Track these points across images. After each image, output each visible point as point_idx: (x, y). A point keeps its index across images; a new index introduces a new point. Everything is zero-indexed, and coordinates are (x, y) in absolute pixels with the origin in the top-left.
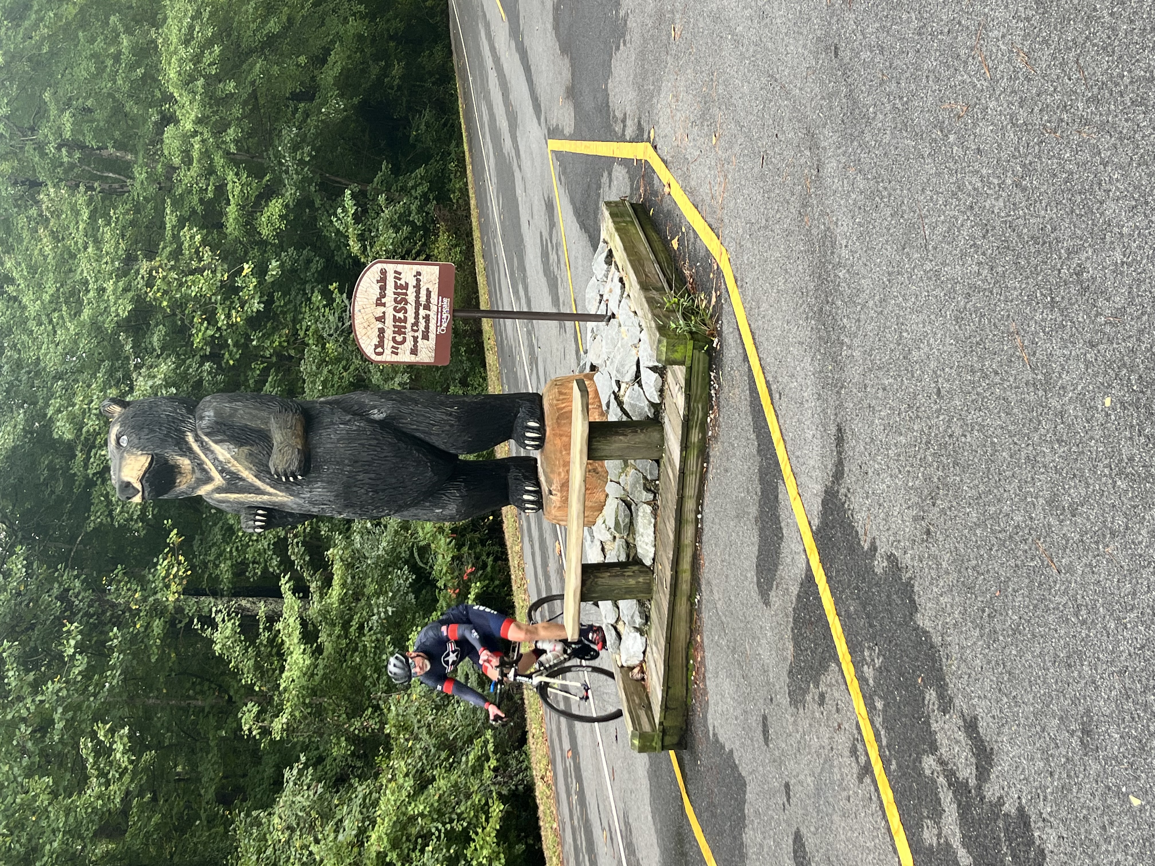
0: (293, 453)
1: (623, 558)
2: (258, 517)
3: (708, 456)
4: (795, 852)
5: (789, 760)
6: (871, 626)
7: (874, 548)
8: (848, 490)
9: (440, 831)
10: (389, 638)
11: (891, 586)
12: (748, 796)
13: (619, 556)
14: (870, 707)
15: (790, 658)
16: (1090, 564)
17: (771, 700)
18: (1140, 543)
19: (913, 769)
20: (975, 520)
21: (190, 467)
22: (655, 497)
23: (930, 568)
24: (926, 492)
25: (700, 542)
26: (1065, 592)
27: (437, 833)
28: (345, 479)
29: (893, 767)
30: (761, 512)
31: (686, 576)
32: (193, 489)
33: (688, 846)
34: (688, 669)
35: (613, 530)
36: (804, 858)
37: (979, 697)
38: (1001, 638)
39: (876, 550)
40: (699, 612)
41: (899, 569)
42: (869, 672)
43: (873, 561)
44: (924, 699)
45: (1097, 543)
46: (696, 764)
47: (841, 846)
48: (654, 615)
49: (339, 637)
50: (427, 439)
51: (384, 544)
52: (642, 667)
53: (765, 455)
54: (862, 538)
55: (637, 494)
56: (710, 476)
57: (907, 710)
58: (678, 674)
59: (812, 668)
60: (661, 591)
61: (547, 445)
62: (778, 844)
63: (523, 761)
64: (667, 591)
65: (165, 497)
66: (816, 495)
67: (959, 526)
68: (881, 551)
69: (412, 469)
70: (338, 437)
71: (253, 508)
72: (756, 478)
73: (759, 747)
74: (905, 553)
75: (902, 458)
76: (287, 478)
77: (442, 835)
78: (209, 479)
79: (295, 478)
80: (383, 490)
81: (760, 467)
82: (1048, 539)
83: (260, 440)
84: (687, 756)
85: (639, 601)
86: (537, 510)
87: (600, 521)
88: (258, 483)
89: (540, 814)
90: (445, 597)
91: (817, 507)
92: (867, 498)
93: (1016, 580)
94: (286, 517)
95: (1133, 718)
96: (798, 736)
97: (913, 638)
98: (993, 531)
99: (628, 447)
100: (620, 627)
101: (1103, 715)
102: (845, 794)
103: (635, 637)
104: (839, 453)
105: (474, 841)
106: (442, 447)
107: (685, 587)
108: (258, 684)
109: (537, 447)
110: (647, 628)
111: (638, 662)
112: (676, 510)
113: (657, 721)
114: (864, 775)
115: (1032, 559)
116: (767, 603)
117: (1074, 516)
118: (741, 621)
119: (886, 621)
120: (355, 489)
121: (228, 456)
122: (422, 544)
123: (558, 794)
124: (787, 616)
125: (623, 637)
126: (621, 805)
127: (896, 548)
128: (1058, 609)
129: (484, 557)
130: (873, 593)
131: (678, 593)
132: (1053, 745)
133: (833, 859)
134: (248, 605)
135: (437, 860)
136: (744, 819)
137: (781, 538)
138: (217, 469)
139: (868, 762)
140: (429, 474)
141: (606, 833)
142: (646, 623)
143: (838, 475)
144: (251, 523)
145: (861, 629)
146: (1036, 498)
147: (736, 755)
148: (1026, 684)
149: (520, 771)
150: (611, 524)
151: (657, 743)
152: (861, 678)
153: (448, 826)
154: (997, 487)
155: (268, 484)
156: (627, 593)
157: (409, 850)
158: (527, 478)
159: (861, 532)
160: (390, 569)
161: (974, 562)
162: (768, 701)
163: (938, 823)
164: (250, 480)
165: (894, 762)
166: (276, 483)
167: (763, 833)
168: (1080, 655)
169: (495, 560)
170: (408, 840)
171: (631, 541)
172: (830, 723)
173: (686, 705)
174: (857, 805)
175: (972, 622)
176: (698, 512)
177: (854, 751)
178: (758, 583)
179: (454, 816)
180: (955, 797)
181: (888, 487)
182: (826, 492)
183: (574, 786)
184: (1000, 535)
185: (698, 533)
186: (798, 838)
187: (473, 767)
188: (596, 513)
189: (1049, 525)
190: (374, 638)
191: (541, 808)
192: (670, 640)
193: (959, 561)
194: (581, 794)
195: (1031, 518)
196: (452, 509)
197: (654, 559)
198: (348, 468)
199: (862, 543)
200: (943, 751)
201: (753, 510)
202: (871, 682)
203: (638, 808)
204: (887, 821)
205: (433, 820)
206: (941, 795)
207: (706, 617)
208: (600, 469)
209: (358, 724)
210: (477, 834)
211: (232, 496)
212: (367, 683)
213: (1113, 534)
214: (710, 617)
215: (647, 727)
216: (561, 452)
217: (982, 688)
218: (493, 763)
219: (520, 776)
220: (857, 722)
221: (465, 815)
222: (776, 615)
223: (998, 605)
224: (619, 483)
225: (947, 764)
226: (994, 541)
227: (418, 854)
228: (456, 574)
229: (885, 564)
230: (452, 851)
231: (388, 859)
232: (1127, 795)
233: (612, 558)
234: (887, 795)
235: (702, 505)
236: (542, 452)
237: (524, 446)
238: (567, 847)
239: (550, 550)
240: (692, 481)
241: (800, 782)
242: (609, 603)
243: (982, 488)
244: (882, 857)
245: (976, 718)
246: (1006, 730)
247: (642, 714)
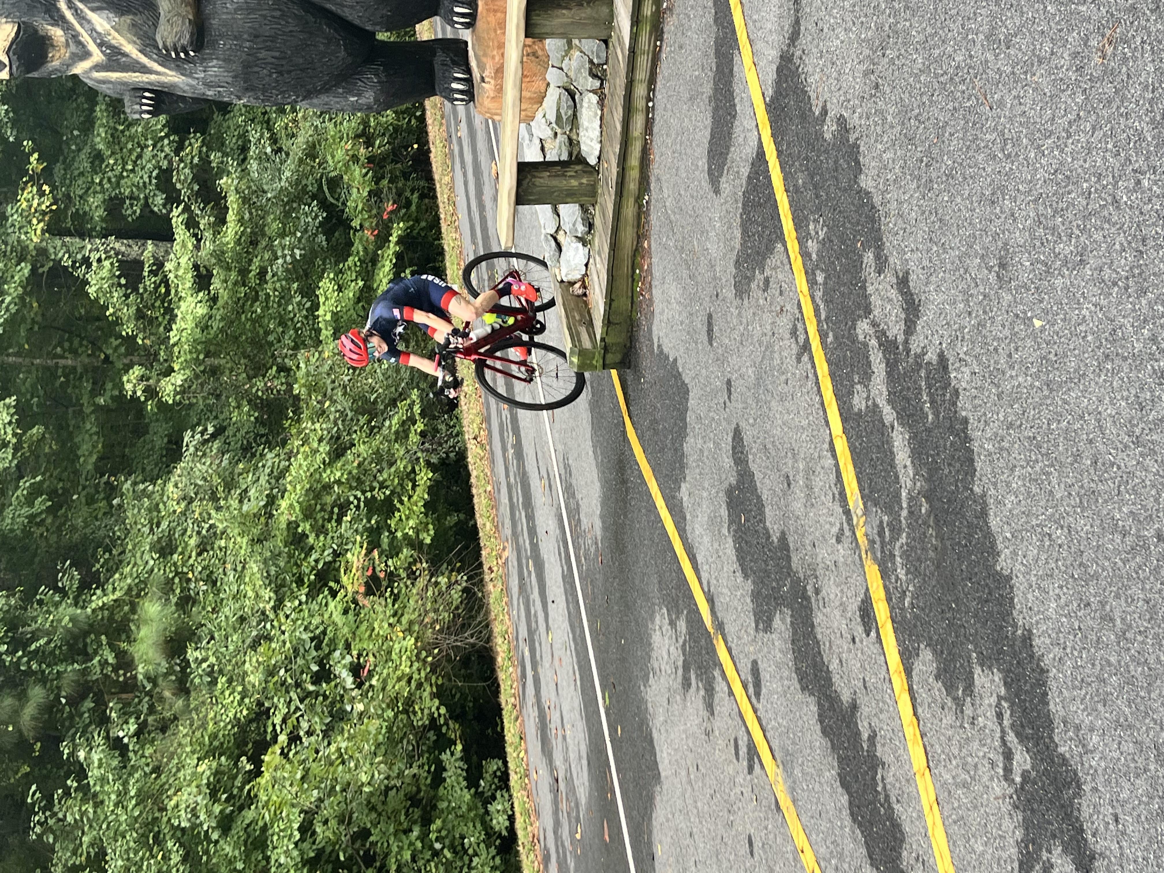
0: (183, 23)
1: (565, 157)
2: (144, 101)
3: (662, 32)
4: (734, 448)
5: (732, 355)
6: (817, 196)
7: (825, 112)
8: (803, 51)
9: (359, 500)
10: (295, 285)
11: (838, 151)
12: (691, 403)
13: (560, 156)
14: (812, 283)
15: (738, 246)
16: (1019, 96)
17: (717, 296)
18: (1062, 67)
19: (848, 338)
20: (920, 66)
21: (63, 39)
22: (602, 84)
23: (876, 124)
24: (877, 42)
25: (651, 134)
26: (995, 129)
27: (356, 502)
28: (244, 56)
29: (830, 339)
30: (716, 90)
31: (634, 174)
32: (68, 66)
33: (629, 471)
34: (633, 280)
35: (554, 125)
36: (742, 453)
37: (912, 251)
38: (935, 186)
39: (826, 113)
40: (647, 214)
41: (847, 131)
42: (812, 246)
43: (823, 127)
44: (862, 262)
45: (1026, 73)
46: (640, 383)
47: (777, 432)
48: (598, 222)
49: (235, 284)
50: (339, 11)
51: (288, 174)
52: (584, 282)
53: (722, 24)
54: (814, 102)
55: (581, 81)
56: (664, 56)
57: (846, 278)
58: (623, 285)
59: (758, 253)
60: (606, 193)
61: (480, 23)
62: (717, 445)
63: (454, 426)
64: (613, 191)
65: (35, 75)
66: (771, 62)
67: (906, 75)
68: (831, 114)
69: (322, 48)
70: (235, 6)
71: (138, 90)
72: (712, 52)
73: (703, 349)
74: (854, 112)
75: (857, 8)
76: (178, 54)
77: (362, 504)
78: (86, 55)
79: (187, 54)
80: (289, 72)
81: (716, 38)
82: (984, 76)
83: (145, 8)
84: (630, 377)
85: (582, 206)
86: (468, 102)
87: (539, 115)
88: (144, 60)
89: (473, 480)
90: (361, 239)
91: (771, 75)
92: (821, 57)
93: (952, 123)
94: (176, 102)
95: (1042, 244)
96: (742, 328)
97: (856, 202)
98: (936, 76)
99: (572, 23)
100: (561, 237)
101: (1018, 246)
102: (784, 377)
103: (577, 248)
104: (797, 11)
105: (399, 511)
106: (357, 22)
107: (632, 186)
108: (141, 335)
109: (467, 26)
110: (590, 237)
111: (580, 277)
112: (625, 96)
113: (598, 337)
114: (803, 354)
115: (969, 99)
116: (717, 191)
117: (1008, 48)
118: (690, 216)
119: (832, 188)
120: (256, 69)
121: (108, 27)
122: (333, 174)
123: (492, 452)
124: (736, 201)
125: (564, 249)
126: (560, 447)
127: (846, 107)
128: (987, 146)
129: (408, 194)
130: (821, 161)
131: (625, 194)
132: (973, 285)
133: (769, 446)
134: (123, 249)
135: (356, 531)
136: (686, 428)
137: (734, 117)
138: (95, 41)
139: (807, 340)
140: (342, 54)
141: (545, 481)
142: (589, 232)
143: (794, 36)
144: (137, 107)
145: (808, 202)
146: (977, 34)
147: (680, 363)
148: (954, 229)
149: (450, 436)
150: (552, 117)
151: (598, 361)
152: (805, 254)
153: (369, 495)
154: (942, 28)
155: (155, 61)
156: (568, 197)
157: (324, 520)
158: (455, 63)
159: (813, 95)
160: (295, 205)
161: (917, 111)
162: (714, 298)
163: (866, 386)
164: (134, 56)
165: (831, 334)
166: (165, 60)
167: (703, 437)
168: (1002, 189)
169: (422, 197)
170: (322, 510)
171: (575, 137)
172: (773, 308)
173: (631, 319)
174: (794, 387)
175: (911, 175)
176: (649, 99)
177: (794, 333)
178: (710, 168)
179: (376, 484)
180: (884, 356)
181: (842, 42)
182: (781, 56)
183: (511, 440)
184: (942, 79)
185: (649, 124)
186: (737, 434)
187: (397, 432)
188: (535, 106)
189: (987, 61)
190: (278, 285)
191: (474, 474)
192: (614, 247)
193: (904, 111)
194: (518, 447)
195: (971, 56)
196: (369, 97)
197: (599, 158)
198: (247, 44)
199: (813, 108)
200: (876, 313)
201: (708, 89)
202: (814, 256)
203: (579, 446)
204: (821, 396)
205: (351, 488)
206: (872, 358)
207: (655, 219)
208: (540, 53)
209: (260, 385)
210: (401, 502)
211: (114, 76)
212: (271, 338)
213: (1040, 62)
214: (658, 218)
215: (587, 344)
216: (495, 31)
217: (915, 241)
218: (420, 426)
219: (451, 442)
220: (799, 301)
221: (387, 483)
222: (726, 202)
223: (935, 151)
224: (561, 69)
225: (878, 326)
226: (936, 86)
227: (334, 524)
228: (374, 212)
229: (834, 128)
230: (373, 522)
231: (300, 530)
232: (1030, 319)
233: (551, 157)
234: (823, 368)
235: (654, 90)
236: (473, 31)
237: (452, 23)
238: (502, 509)
239: (485, 175)
240: (643, 62)
241: (742, 376)
242: (548, 207)
243: (929, 30)
244: (815, 433)
245: (907, 273)
246: (933, 279)
247: (583, 331)
